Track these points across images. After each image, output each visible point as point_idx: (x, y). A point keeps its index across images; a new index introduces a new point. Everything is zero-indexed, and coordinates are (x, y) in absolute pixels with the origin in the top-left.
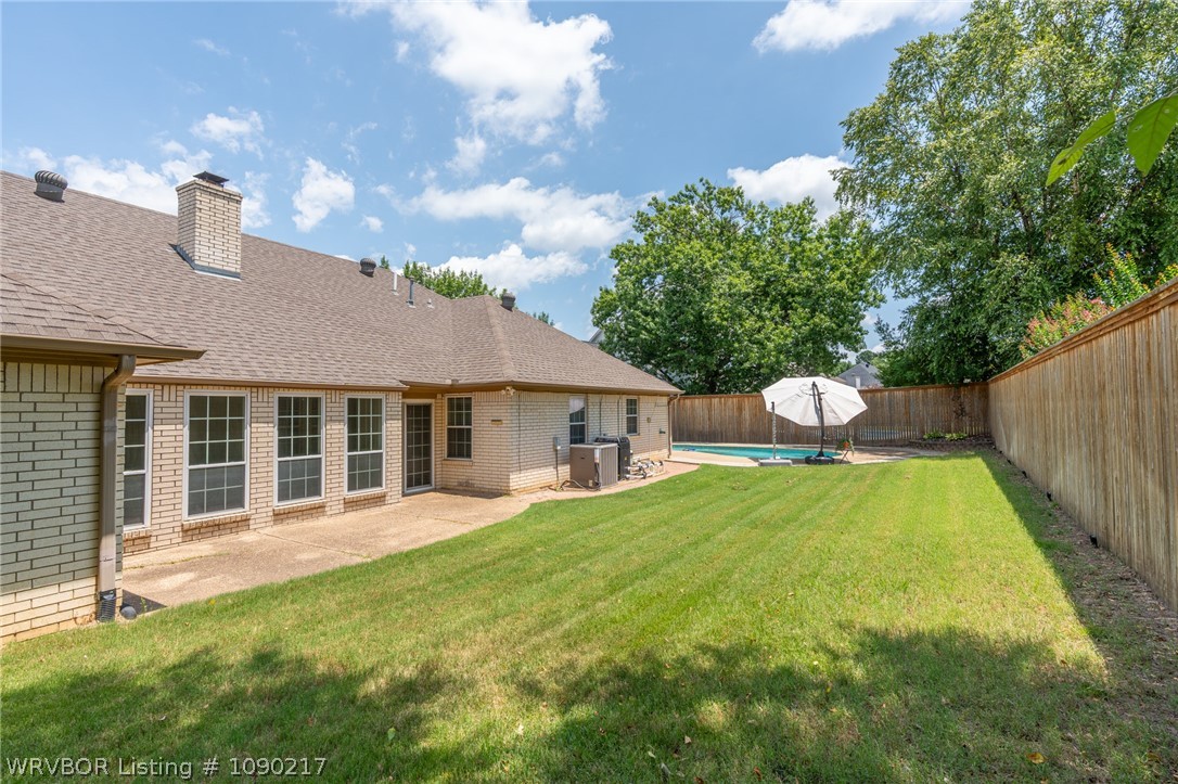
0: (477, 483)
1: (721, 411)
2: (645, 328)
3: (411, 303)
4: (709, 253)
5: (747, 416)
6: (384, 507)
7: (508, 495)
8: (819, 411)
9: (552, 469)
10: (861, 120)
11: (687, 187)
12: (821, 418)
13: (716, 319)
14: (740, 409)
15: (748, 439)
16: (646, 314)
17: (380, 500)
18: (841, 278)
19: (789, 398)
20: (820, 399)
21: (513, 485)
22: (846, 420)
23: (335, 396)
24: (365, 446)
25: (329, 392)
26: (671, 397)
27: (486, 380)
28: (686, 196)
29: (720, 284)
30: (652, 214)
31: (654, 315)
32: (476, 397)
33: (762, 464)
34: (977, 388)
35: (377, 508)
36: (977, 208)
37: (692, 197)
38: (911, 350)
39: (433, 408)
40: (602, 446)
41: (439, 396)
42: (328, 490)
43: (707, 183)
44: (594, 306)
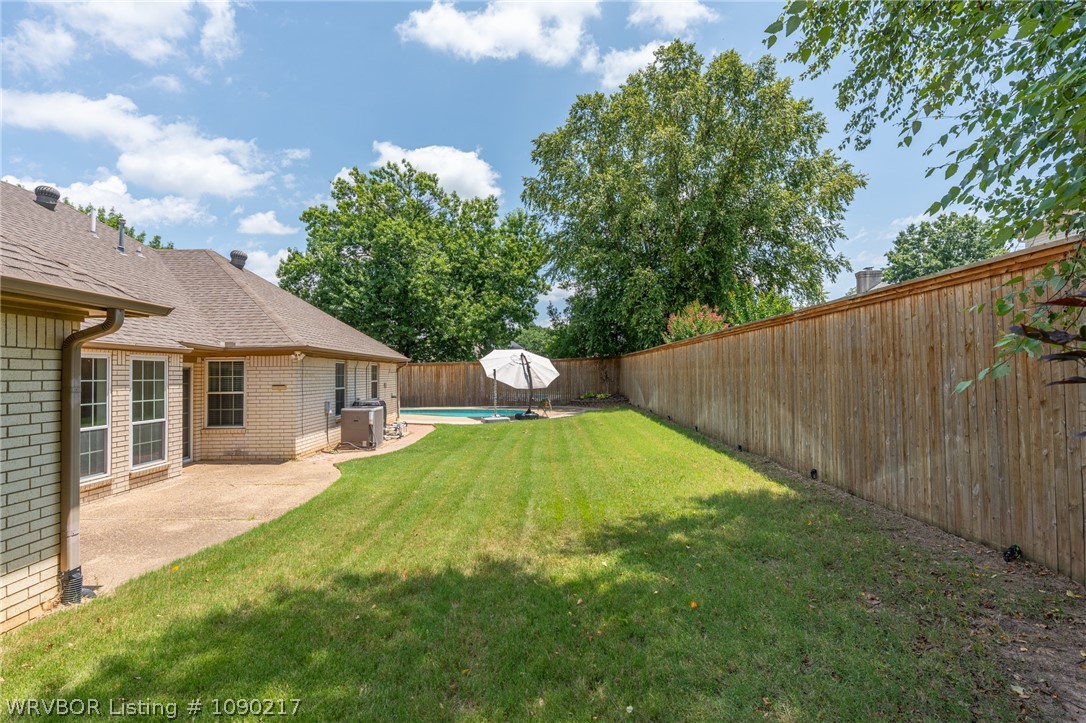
0: (251, 451)
1: (420, 378)
2: (348, 296)
3: (122, 250)
4: (414, 232)
5: (444, 383)
6: (167, 481)
7: (294, 459)
8: (529, 377)
9: (323, 433)
10: (548, 143)
11: (389, 165)
12: (530, 383)
13: (421, 293)
14: (438, 376)
15: (444, 403)
16: (349, 282)
17: (161, 474)
18: (520, 268)
19: (503, 365)
20: (528, 367)
21: (298, 449)
22: (547, 384)
23: (120, 357)
24: (149, 415)
25: (115, 352)
26: (401, 364)
27: (269, 344)
28: (388, 173)
29: (423, 262)
30: (352, 182)
31: (356, 283)
32: (249, 363)
33: (487, 422)
34: (614, 360)
35: (161, 483)
36: (624, 229)
37: (392, 175)
38: (572, 329)
39: (192, 372)
40: (375, 409)
41: (199, 360)
42: (114, 466)
43: (409, 164)
44: (281, 268)
